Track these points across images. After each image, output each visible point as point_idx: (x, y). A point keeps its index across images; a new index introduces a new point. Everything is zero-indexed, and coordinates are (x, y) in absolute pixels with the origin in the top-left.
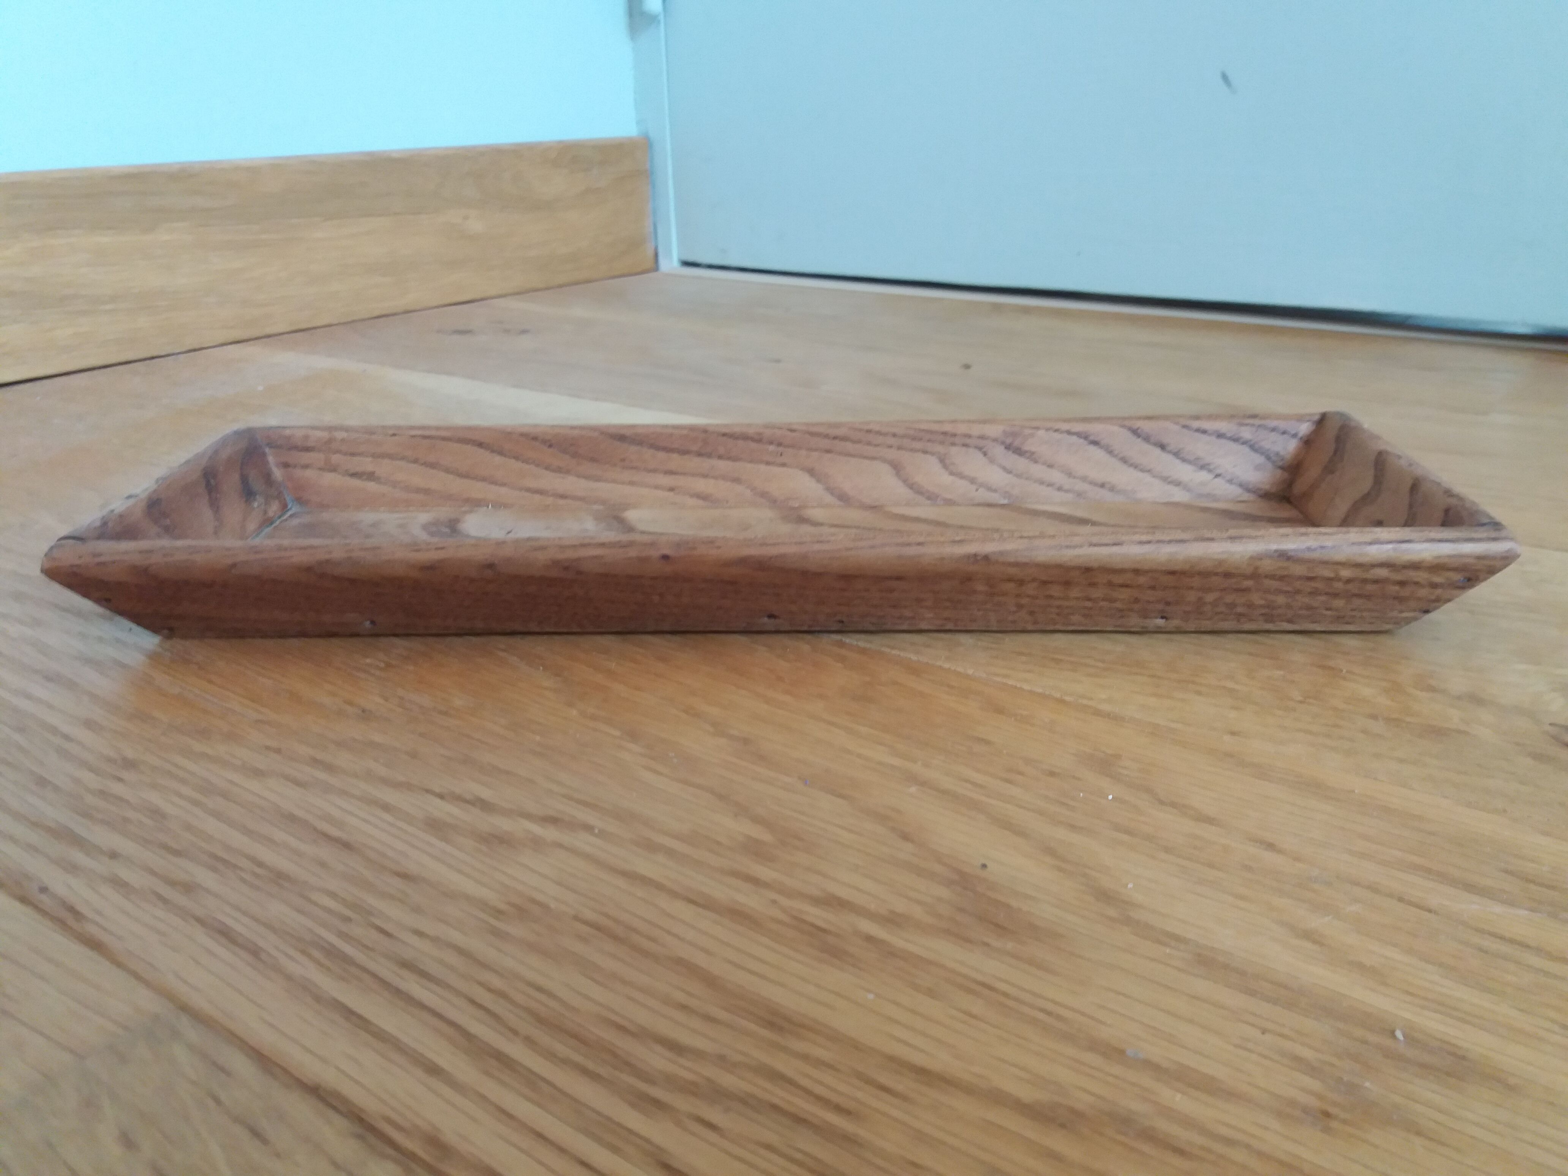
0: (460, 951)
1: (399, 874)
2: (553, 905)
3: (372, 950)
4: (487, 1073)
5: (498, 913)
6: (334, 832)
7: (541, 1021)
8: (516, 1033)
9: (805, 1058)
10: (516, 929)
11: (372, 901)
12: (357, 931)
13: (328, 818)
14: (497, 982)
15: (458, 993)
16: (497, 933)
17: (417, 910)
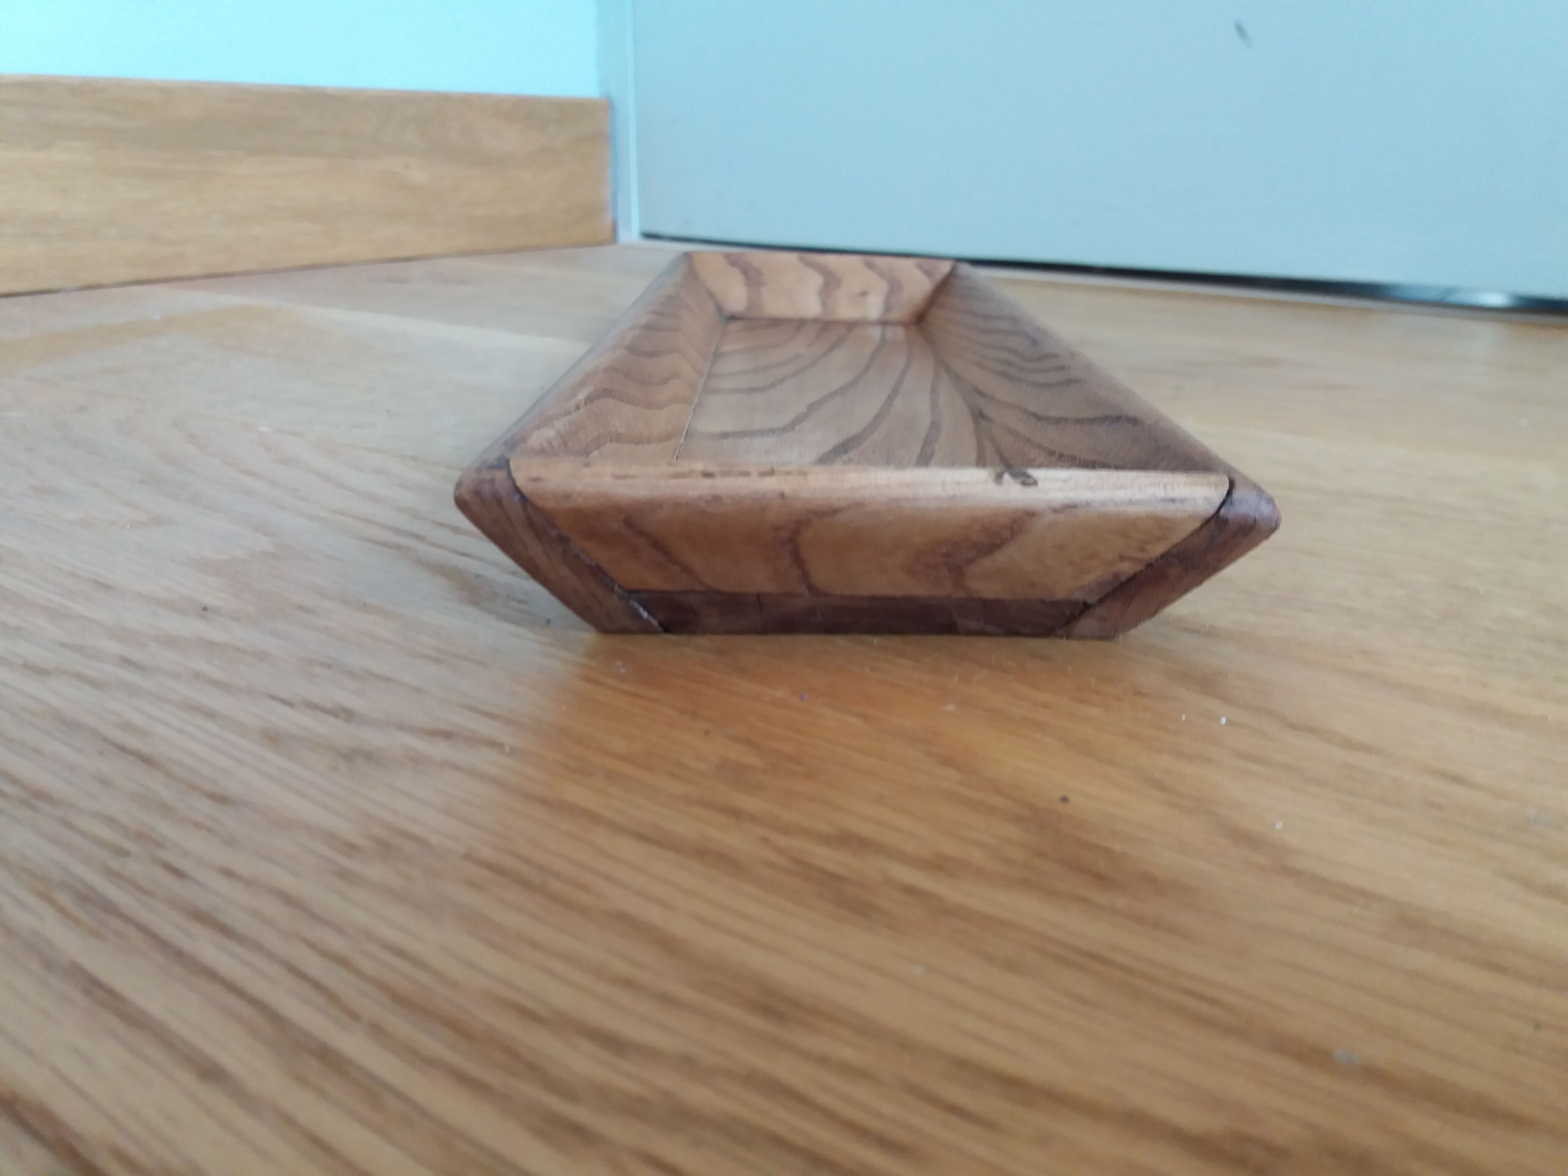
0: (288, 900)
1: (213, 797)
2: (434, 840)
3: (150, 894)
4: (301, 1080)
5: (351, 849)
6: (132, 742)
7: (397, 998)
8: (354, 1016)
9: (823, 1061)
10: (376, 871)
11: (164, 828)
12: (134, 868)
13: (126, 726)
14: (336, 943)
15: (270, 955)
16: (345, 875)
17: (230, 842)
